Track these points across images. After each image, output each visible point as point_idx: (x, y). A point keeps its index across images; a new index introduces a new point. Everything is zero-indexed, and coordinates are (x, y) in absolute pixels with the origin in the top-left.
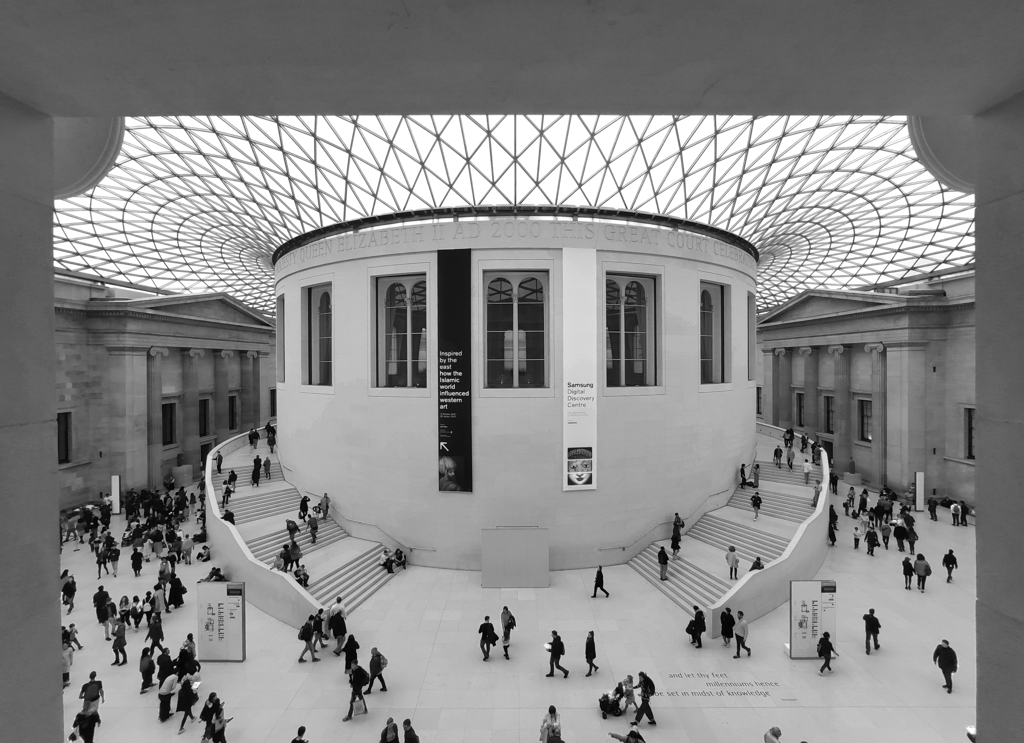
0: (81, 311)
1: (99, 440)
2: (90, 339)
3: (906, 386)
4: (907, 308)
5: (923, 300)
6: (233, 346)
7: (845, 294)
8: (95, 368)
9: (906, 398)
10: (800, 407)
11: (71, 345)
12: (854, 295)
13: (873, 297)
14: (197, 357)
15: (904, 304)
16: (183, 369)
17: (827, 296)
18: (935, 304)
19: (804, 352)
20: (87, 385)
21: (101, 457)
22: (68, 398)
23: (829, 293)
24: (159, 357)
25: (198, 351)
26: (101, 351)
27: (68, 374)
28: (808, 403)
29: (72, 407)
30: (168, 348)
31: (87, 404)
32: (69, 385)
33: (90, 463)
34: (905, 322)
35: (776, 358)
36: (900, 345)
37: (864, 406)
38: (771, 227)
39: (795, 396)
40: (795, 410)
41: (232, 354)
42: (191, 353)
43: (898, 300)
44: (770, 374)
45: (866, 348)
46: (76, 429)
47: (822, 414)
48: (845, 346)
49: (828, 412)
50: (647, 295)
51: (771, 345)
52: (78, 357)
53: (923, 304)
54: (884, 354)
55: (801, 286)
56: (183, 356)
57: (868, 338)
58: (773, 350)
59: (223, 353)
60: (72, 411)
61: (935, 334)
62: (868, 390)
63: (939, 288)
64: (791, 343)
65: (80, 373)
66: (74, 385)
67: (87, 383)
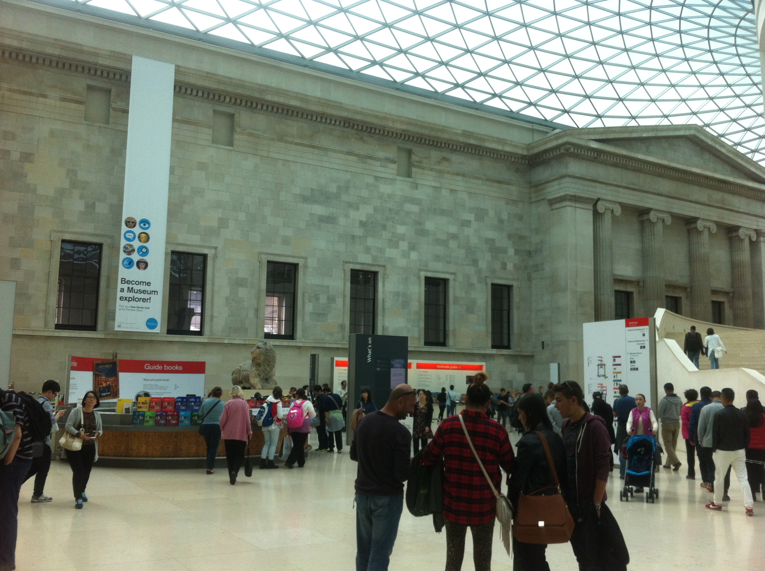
0: (523, 157)
1: (542, 326)
2: (533, 195)
6: (715, 215)
8: (537, 231)
11: (514, 202)
14: (660, 225)
16: (642, 241)
20: (529, 254)
21: (543, 348)
22: (510, 266)
24: (608, 218)
25: (661, 215)
26: (543, 208)
27: (510, 237)
29: (513, 279)
30: (621, 204)
31: (530, 279)
32: (511, 251)
33: (532, 357)
41: (714, 229)
42: (653, 216)
46: (518, 308)
52: (520, 218)
56: (642, 223)
59: (700, 225)
60: (515, 284)
65: (521, 238)
66: (517, 252)
67: (529, 251)
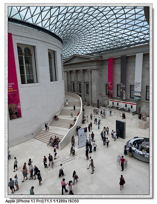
3: (95, 80)
4: (96, 60)
5: (98, 58)
7: (83, 56)
9: (95, 82)
10: (74, 87)
12: (85, 56)
13: (89, 57)
15: (95, 59)
17: (79, 56)
18: (100, 59)
19: (74, 72)
23: (79, 55)
28: (76, 85)
34: (95, 64)
35: (67, 73)
36: (94, 70)
37: (87, 85)
38: (66, 34)
39: (72, 84)
40: (72, 87)
43: (94, 58)
44: (66, 78)
45: (88, 71)
47: (79, 88)
48: (83, 70)
49: (80, 87)
50: (32, 53)
51: (66, 70)
53: (98, 59)
54: (91, 72)
55: (72, 53)
57: (88, 68)
58: (67, 71)
61: (100, 67)
62: (88, 81)
63: (101, 55)
64: (71, 69)
